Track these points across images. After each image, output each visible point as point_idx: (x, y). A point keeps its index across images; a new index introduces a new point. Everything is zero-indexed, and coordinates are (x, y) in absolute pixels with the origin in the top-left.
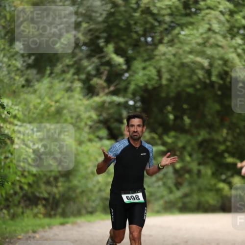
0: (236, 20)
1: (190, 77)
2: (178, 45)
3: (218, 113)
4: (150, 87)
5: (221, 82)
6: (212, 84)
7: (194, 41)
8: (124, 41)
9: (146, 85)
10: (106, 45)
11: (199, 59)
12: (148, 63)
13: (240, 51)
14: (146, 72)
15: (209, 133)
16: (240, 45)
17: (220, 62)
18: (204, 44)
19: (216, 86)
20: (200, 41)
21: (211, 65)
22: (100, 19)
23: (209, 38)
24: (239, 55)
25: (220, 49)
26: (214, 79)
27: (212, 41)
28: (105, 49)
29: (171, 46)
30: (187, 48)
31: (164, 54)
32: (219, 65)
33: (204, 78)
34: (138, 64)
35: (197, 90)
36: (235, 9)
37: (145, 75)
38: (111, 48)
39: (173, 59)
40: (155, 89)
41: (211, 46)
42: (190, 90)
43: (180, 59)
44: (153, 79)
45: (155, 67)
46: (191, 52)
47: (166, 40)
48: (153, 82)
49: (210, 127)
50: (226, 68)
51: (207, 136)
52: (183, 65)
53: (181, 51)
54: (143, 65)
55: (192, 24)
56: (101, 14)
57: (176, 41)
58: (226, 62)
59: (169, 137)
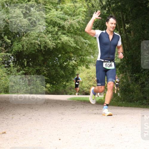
0: (49, 29)
2: (29, 37)
3: (43, 60)
4: (19, 51)
5: (44, 49)
7: (34, 36)
8: (10, 35)
9: (18, 50)
10: (5, 36)
12: (19, 43)
14: (18, 46)
15: (40, 68)
16: (50, 37)
17: (44, 43)
18: (38, 37)
20: (37, 35)
22: (2, 27)
24: (50, 40)
25: (44, 38)
26: (42, 48)
28: (4, 37)
29: (27, 37)
31: (25, 40)
32: (43, 43)
33: (39, 48)
34: (15, 43)
35: (36, 52)
36: (48, 25)
37: (18, 47)
38: (6, 37)
40: (21, 51)
41: (40, 37)
42: (33, 52)
43: (30, 41)
44: (21, 48)
46: (34, 39)
47: (25, 35)
49: (40, 65)
50: (46, 45)
51: (39, 68)
52: (31, 43)
53: (30, 39)
54: (17, 43)
56: (3, 26)
59: (26, 69)
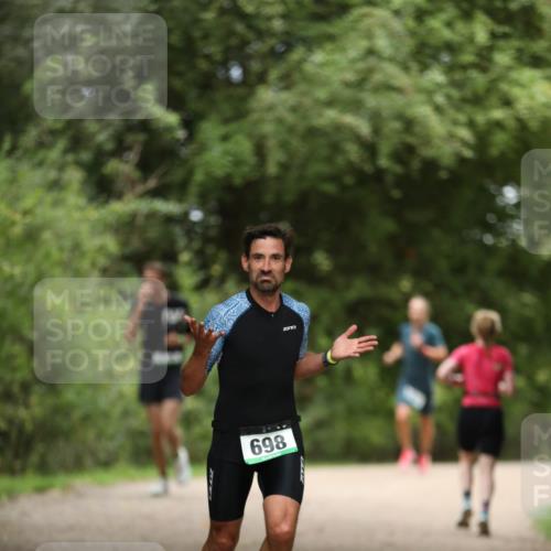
1: (329, 160)
6: (379, 174)
11: (349, 119)
13: (440, 99)
19: (389, 179)
21: (376, 131)
23: (370, 71)
27: (377, 78)
30: (322, 94)
39: (290, 118)
45: (250, 136)
48: (246, 169)
55: (331, 38)
57: (296, 76)
58: (409, 124)
